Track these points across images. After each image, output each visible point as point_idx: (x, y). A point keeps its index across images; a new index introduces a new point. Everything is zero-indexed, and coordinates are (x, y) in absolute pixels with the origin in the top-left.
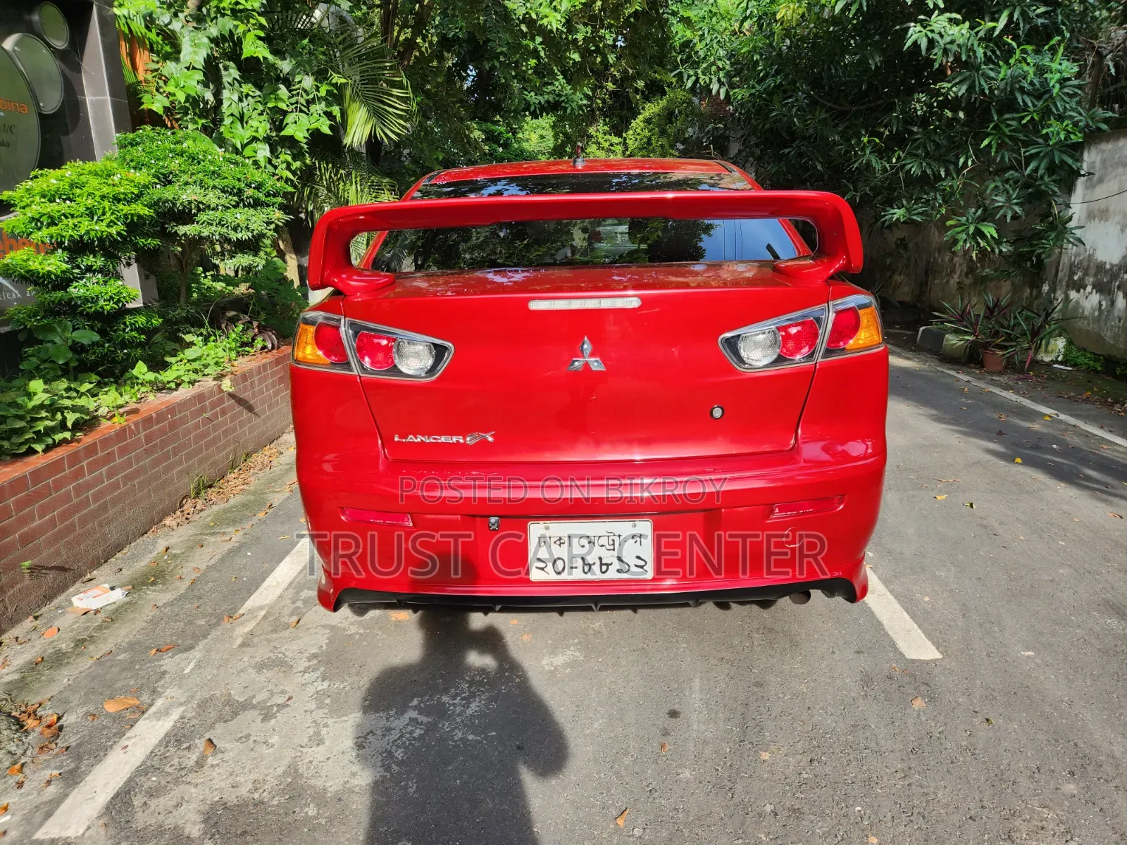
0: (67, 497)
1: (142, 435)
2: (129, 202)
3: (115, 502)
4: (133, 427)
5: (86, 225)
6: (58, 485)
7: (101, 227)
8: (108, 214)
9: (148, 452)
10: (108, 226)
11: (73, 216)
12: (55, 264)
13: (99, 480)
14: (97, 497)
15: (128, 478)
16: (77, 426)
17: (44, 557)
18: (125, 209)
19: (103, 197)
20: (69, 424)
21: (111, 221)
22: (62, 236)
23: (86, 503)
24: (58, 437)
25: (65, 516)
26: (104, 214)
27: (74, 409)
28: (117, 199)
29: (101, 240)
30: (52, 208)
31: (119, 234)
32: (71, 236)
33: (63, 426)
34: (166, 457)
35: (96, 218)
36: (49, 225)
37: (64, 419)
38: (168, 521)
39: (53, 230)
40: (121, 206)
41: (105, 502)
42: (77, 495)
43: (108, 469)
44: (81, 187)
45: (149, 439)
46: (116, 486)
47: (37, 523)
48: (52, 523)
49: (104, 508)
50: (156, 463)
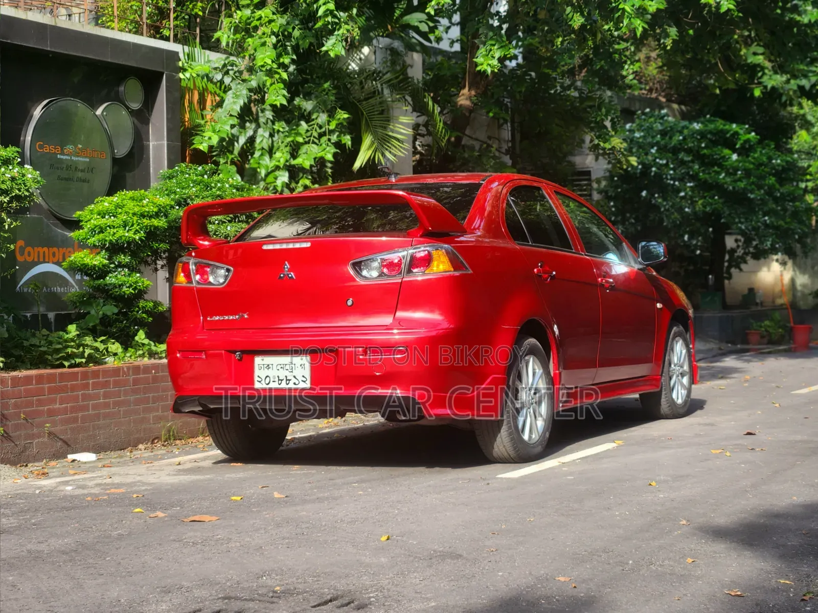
0: (76, 399)
1: (131, 378)
2: (151, 217)
3: (106, 416)
4: (125, 369)
5: (121, 232)
6: (73, 389)
7: (131, 234)
8: (135, 226)
9: (135, 392)
10: (135, 234)
11: (114, 227)
12: (99, 260)
13: (97, 397)
14: (95, 407)
15: (116, 404)
16: (91, 359)
17: (57, 429)
18: (146, 221)
19: (134, 214)
20: (86, 355)
21: (137, 230)
22: (106, 241)
23: (85, 408)
24: (78, 360)
25: (74, 410)
26: (133, 225)
27: (92, 348)
28: (143, 216)
29: (129, 243)
30: (102, 222)
31: (140, 239)
32: (111, 240)
33: (82, 355)
34: (146, 400)
35: (127, 228)
36: (99, 233)
37: (84, 352)
38: (141, 446)
39: (101, 235)
40: (145, 220)
41: (99, 413)
42: (83, 401)
43: (104, 392)
44: (122, 207)
45: (136, 382)
46: (107, 405)
47: (57, 406)
48: (65, 411)
49: (97, 416)
50: (138, 402)
